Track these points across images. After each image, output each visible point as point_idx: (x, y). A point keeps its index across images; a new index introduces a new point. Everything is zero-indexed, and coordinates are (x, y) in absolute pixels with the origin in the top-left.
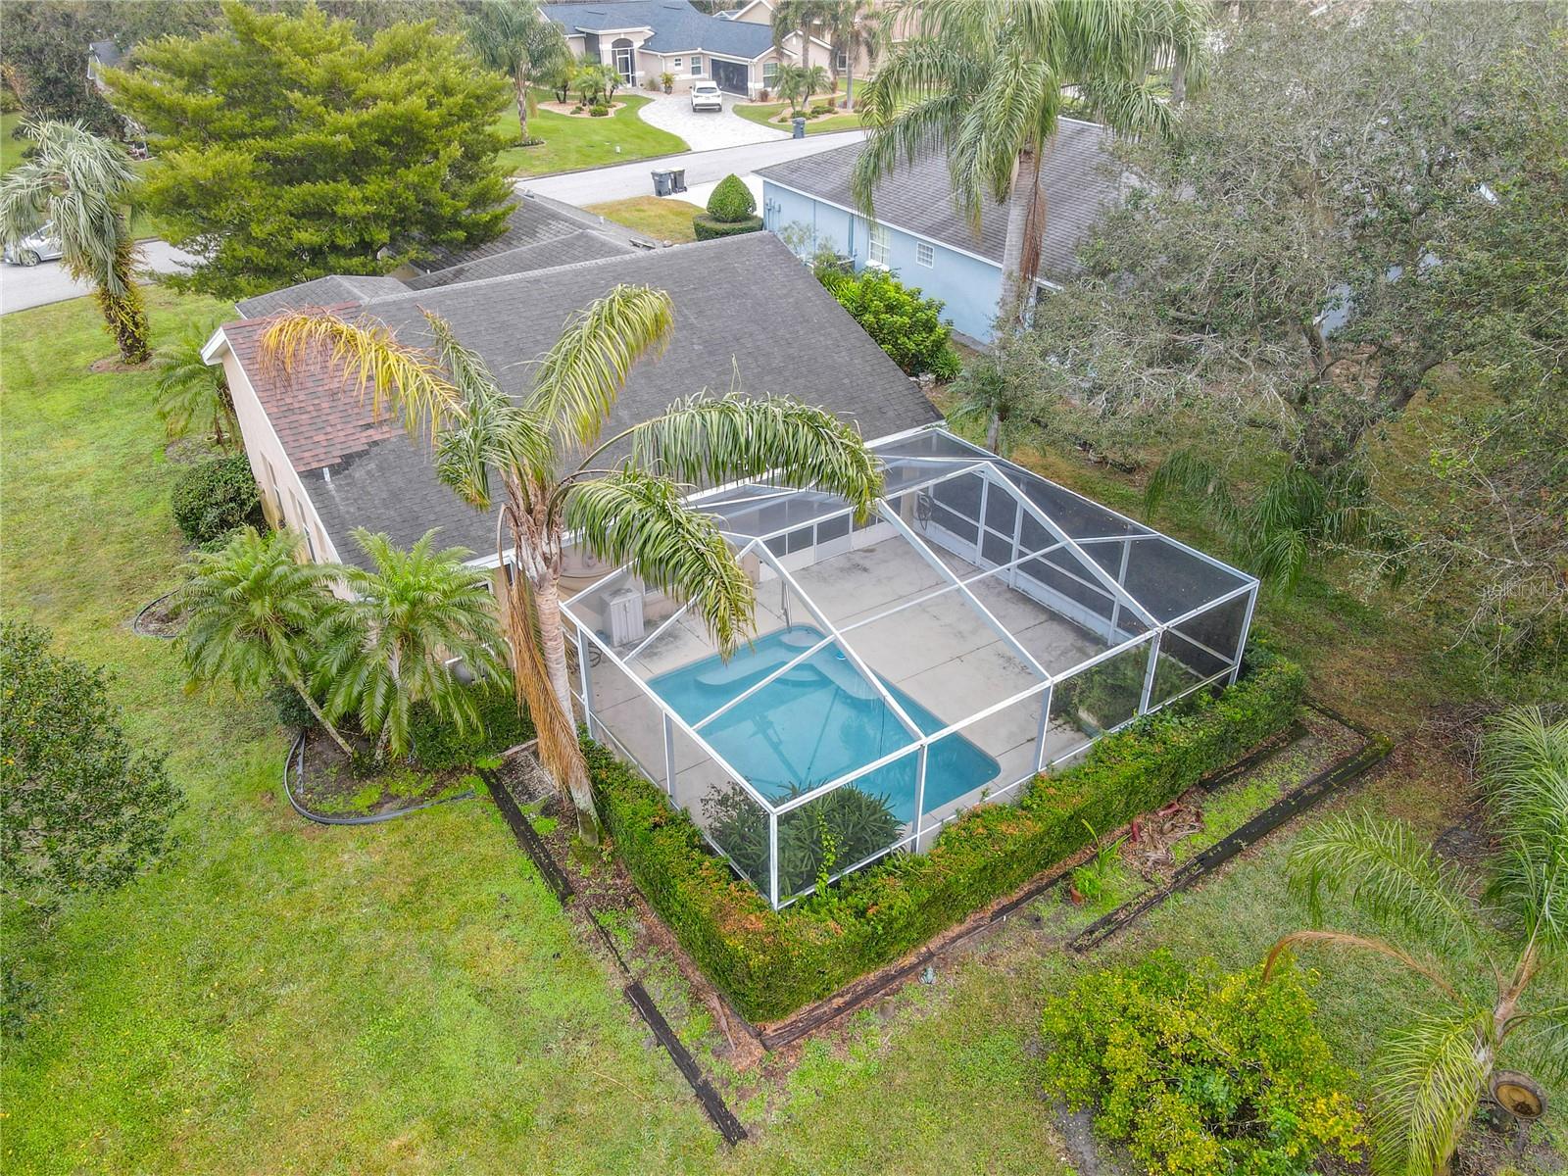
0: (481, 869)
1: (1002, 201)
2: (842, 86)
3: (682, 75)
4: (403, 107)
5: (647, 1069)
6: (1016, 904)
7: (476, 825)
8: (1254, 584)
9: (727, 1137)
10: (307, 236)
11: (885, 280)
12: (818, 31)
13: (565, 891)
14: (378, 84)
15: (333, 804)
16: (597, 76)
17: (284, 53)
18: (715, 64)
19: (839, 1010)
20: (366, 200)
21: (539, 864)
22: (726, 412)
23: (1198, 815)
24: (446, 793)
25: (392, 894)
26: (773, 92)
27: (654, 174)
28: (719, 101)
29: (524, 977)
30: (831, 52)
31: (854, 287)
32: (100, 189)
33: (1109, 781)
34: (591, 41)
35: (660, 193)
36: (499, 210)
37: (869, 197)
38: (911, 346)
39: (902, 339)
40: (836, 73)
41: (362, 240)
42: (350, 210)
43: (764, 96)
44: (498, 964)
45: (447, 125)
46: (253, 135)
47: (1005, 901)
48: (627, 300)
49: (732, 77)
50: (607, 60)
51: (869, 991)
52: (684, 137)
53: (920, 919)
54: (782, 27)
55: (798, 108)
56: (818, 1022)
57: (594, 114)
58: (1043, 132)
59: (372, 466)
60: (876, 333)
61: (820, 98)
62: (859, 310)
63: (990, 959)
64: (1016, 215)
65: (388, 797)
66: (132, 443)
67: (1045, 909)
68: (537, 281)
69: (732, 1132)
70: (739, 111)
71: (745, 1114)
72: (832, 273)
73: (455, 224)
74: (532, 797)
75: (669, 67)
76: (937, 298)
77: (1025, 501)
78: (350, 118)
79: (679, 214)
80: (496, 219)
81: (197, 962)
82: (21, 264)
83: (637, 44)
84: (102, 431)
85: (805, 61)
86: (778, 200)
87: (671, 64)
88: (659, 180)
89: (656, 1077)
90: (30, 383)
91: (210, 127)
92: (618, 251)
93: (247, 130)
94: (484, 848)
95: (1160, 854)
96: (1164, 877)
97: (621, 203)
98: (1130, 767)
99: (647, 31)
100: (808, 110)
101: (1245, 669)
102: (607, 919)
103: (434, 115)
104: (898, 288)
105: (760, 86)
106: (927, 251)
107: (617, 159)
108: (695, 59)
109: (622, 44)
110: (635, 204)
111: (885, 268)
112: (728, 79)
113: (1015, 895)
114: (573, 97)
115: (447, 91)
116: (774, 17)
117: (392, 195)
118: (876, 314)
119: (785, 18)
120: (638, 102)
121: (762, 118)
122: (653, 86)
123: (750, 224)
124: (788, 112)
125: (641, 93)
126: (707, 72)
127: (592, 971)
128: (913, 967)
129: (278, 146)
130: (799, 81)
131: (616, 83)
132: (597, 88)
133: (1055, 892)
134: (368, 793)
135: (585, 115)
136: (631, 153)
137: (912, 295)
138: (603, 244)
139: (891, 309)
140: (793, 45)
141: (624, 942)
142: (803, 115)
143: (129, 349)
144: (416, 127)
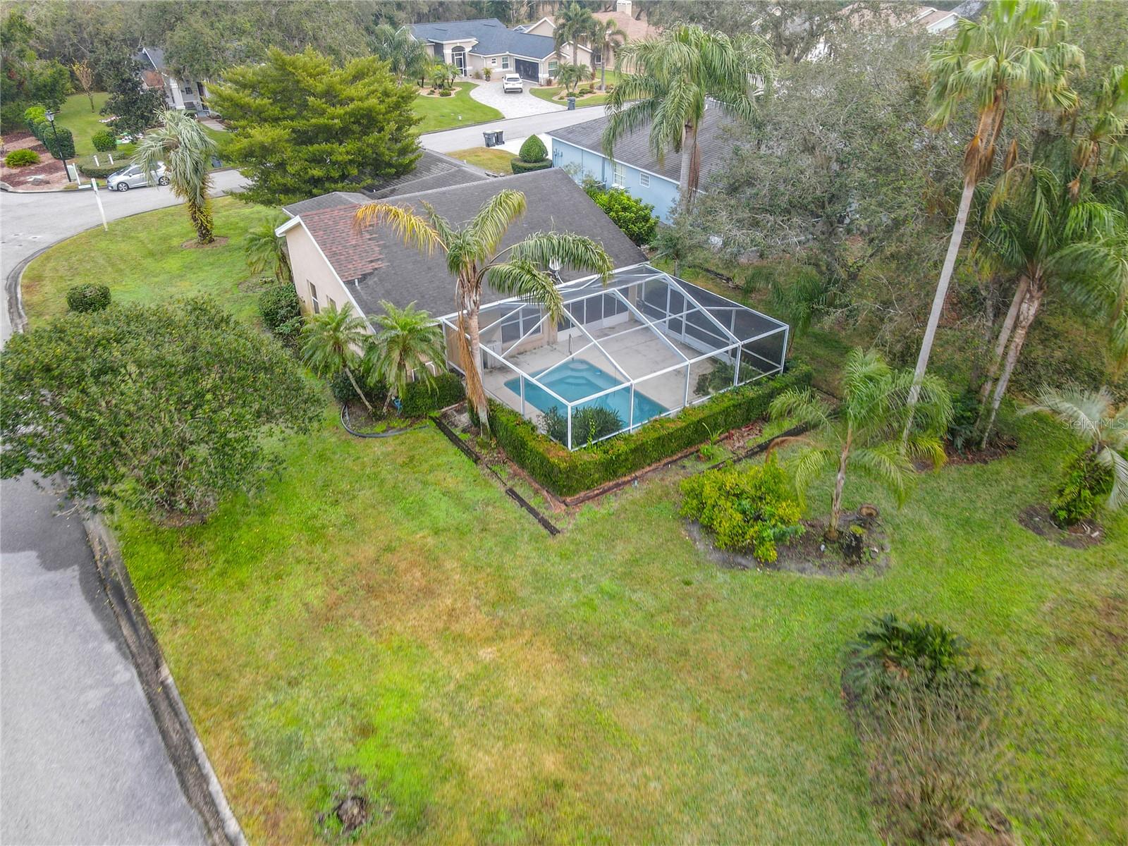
0: (437, 453)
1: (677, 151)
2: (598, 74)
3: (497, 69)
4: (366, 104)
5: (517, 515)
6: (675, 461)
7: (433, 437)
8: (786, 327)
9: (552, 533)
10: (317, 172)
11: (622, 194)
12: (584, 41)
13: (477, 460)
14: (351, 91)
15: (364, 430)
16: (444, 71)
17: (301, 74)
18: (517, 61)
19: (597, 495)
20: (348, 153)
21: (463, 450)
22: (550, 239)
23: (760, 431)
24: (416, 426)
25: (400, 460)
26: (555, 80)
27: (485, 134)
28: (521, 86)
29: (462, 487)
30: (592, 54)
31: (605, 198)
32: (196, 147)
33: (716, 409)
34: (438, 48)
35: (488, 145)
36: (412, 156)
37: (611, 150)
38: (636, 229)
39: (631, 226)
40: (594, 68)
41: (344, 174)
42: (340, 158)
43: (549, 83)
44: (450, 483)
45: (387, 113)
46: (285, 118)
47: (669, 459)
48: (507, 196)
49: (528, 70)
50: (448, 60)
51: (610, 489)
52: (500, 110)
53: (631, 458)
54: (560, 40)
55: (571, 90)
56: (589, 498)
57: (442, 95)
58: (698, 117)
59: (376, 279)
60: (617, 221)
61: (584, 84)
62: (608, 210)
63: (662, 479)
64: (685, 159)
65: (389, 428)
66: (219, 283)
67: (687, 463)
68: (444, 193)
69: (554, 531)
70: (533, 92)
71: (558, 526)
72: (594, 190)
73: (390, 165)
74: (456, 426)
75: (488, 64)
76: (651, 204)
77: (688, 297)
78: (340, 111)
79: (501, 158)
80: (411, 162)
81: (320, 483)
82: (118, 190)
83: (467, 50)
84: (201, 278)
85: (575, 61)
86: (561, 149)
87: (490, 62)
88: (488, 137)
89: (521, 517)
90: (152, 254)
91: (263, 115)
92: (480, 178)
93: (281, 116)
94: (437, 445)
95: (741, 444)
96: (742, 453)
97: (465, 151)
98: (727, 403)
99: (474, 41)
100: (577, 91)
101: (786, 369)
102: (495, 468)
103: (382, 107)
104: (629, 199)
105: (547, 76)
106: (646, 178)
107: (460, 124)
108: (505, 59)
109: (458, 50)
110: (474, 152)
111: (622, 187)
112: (525, 71)
113: (675, 457)
114: (428, 84)
115: (386, 94)
116: (555, 32)
117: (360, 151)
118: (617, 212)
119: (562, 35)
120: (470, 86)
121: (548, 96)
122: (478, 76)
123: (544, 163)
124: (565, 92)
125: (471, 81)
126: (512, 68)
127: (491, 486)
128: (629, 482)
129: (299, 124)
130: (571, 74)
131: (455, 74)
132: (444, 77)
133: (692, 457)
134: (380, 427)
135: (436, 95)
136: (468, 120)
137: (636, 202)
138: (472, 175)
139: (625, 209)
140: (567, 50)
141: (504, 476)
142: (574, 95)
143: (203, 236)
144: (374, 114)
